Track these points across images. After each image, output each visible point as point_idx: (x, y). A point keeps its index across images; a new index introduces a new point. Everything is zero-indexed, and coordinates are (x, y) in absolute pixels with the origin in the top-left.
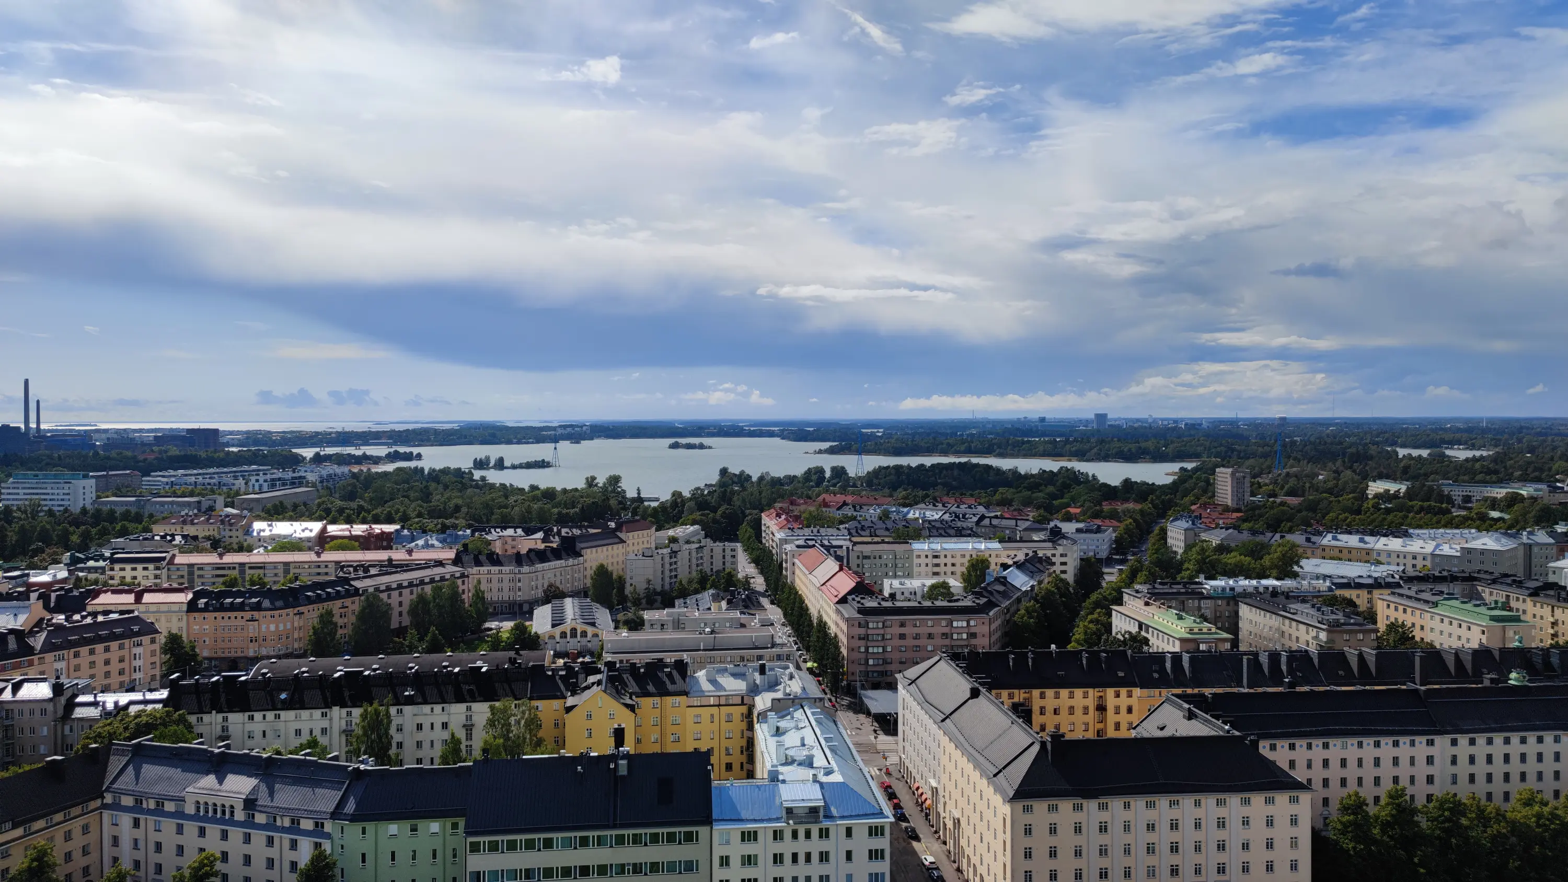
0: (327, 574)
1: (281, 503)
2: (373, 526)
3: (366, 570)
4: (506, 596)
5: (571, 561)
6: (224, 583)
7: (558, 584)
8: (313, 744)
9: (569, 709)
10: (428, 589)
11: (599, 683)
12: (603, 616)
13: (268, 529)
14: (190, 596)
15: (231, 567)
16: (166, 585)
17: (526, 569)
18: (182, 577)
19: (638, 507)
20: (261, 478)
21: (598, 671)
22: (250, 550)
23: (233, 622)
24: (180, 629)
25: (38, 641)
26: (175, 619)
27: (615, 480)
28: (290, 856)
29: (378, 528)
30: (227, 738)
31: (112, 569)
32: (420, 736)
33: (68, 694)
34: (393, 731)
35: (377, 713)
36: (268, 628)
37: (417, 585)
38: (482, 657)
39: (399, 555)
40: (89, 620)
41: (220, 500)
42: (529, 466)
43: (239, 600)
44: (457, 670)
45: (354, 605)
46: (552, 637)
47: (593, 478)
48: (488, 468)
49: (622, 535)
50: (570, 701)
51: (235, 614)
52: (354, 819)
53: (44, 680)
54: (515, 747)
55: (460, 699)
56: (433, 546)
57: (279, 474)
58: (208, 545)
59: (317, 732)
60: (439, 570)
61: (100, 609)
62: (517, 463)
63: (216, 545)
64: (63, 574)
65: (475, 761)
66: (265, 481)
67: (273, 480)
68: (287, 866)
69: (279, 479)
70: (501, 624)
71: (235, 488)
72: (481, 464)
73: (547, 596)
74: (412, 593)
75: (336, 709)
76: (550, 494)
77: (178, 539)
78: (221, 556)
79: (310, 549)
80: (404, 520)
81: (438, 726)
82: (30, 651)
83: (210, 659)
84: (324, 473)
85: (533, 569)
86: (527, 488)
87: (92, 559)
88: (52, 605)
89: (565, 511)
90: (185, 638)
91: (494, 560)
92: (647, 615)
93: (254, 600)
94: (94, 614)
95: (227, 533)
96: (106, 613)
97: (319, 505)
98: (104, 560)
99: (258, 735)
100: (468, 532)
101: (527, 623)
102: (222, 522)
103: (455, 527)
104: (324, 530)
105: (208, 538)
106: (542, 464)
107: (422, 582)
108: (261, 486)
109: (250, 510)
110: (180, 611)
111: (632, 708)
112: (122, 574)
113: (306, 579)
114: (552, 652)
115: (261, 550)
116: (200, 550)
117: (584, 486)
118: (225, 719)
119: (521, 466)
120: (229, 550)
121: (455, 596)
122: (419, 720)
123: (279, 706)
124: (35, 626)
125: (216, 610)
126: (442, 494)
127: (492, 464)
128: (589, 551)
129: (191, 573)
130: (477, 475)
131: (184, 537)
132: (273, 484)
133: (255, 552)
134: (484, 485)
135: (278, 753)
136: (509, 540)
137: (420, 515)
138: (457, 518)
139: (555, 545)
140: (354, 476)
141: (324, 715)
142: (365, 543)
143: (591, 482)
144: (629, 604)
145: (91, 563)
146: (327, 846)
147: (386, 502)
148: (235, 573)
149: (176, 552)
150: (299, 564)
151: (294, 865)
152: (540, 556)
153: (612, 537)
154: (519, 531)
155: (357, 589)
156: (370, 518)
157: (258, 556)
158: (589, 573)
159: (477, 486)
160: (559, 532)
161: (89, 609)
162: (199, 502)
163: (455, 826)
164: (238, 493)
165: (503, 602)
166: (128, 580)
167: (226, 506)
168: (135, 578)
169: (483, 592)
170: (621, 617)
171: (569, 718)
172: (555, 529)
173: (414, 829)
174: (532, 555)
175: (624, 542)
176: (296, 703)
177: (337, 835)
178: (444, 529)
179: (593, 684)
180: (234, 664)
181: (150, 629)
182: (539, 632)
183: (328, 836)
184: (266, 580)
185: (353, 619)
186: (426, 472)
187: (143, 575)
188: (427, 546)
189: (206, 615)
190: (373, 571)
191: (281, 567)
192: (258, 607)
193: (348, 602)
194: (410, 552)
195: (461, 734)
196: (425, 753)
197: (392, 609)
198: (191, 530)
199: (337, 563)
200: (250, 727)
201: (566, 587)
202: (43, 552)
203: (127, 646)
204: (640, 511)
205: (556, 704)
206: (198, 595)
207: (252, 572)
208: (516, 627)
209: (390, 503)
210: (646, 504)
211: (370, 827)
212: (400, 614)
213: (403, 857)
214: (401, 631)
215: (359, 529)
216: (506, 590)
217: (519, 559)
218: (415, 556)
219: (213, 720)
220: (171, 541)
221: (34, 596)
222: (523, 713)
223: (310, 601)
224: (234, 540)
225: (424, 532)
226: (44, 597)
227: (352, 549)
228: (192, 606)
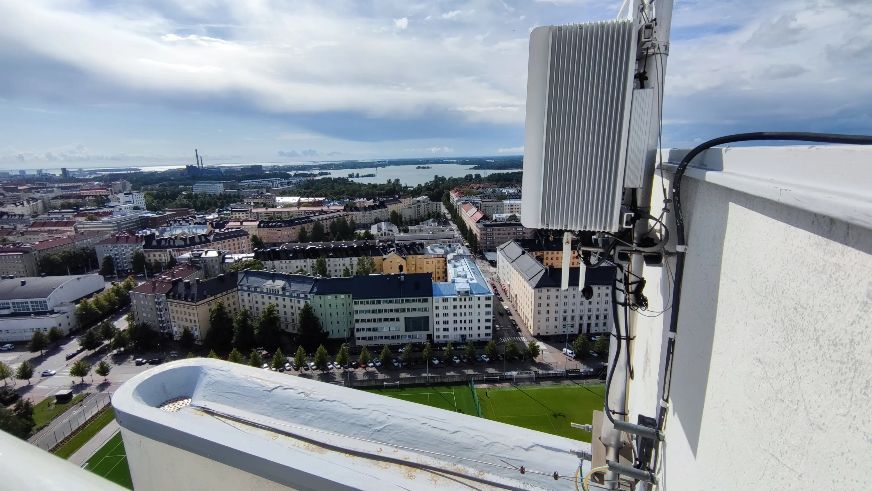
0: (302, 215)
1: (285, 191)
2: (316, 198)
3: (314, 213)
4: (362, 222)
5: (383, 210)
6: (269, 218)
7: (379, 217)
8: (302, 270)
9: (384, 259)
10: (335, 219)
11: (394, 251)
12: (395, 228)
13: (281, 200)
14: (258, 223)
15: (270, 213)
16: (250, 219)
17: (368, 212)
18: (255, 216)
19: (406, 190)
20: (277, 182)
21: (393, 247)
22: (276, 207)
23: (273, 231)
24: (256, 233)
25: (211, 238)
26: (254, 231)
27: (397, 180)
28: (298, 305)
29: (317, 199)
30: (275, 268)
31: (232, 214)
32: (336, 268)
33: (223, 255)
34: (327, 266)
35: (321, 261)
36: (284, 233)
37: (332, 218)
38: (355, 243)
39: (325, 208)
40: (227, 231)
41: (265, 190)
42: (368, 176)
43: (274, 224)
44: (346, 246)
45: (312, 225)
46: (378, 235)
47: (390, 180)
48: (353, 177)
49: (400, 200)
50: (384, 257)
51: (274, 228)
52: (317, 294)
53: (215, 250)
54: (367, 272)
55: (348, 256)
56: (336, 205)
57: (283, 181)
58: (262, 205)
59: (303, 267)
60: (338, 213)
61: (230, 227)
62: (363, 175)
63: (265, 205)
64: (217, 216)
65: (354, 276)
66: (279, 183)
67: (281, 183)
68: (297, 308)
69: (283, 183)
70: (361, 231)
71: (269, 186)
72: (351, 176)
73: (375, 221)
74: (330, 221)
75: (308, 259)
76: (375, 186)
77: (252, 204)
78: (267, 209)
79: (296, 206)
80: (326, 196)
81: (341, 265)
82: (209, 241)
83: (267, 243)
84: (298, 180)
85: (370, 212)
86: (367, 184)
87: (225, 211)
88: (214, 226)
89: (380, 192)
90: (258, 237)
91: (357, 209)
92: (409, 228)
93: (279, 224)
94: (228, 229)
95: (268, 201)
96: (232, 228)
97: (297, 191)
98: (229, 211)
99: (284, 267)
100: (348, 200)
101: (369, 231)
102: (266, 198)
103: (343, 198)
104: (299, 200)
105: (262, 203)
106: (372, 176)
107: (333, 218)
108: (277, 185)
109: (275, 193)
110: (255, 228)
111: (405, 259)
112: (235, 215)
113: (296, 217)
114: (378, 241)
115: (280, 207)
116: (260, 207)
117: (387, 183)
118: (273, 263)
119: (365, 176)
120: (269, 207)
121: (345, 222)
122: (335, 263)
123: (290, 258)
124: (210, 233)
125: (267, 227)
126: (338, 187)
127: (355, 175)
128: (389, 206)
129: (258, 215)
130: (350, 180)
131: (254, 203)
132: (281, 184)
133: (278, 207)
134: (352, 183)
135: (291, 273)
136: (362, 202)
137: (331, 194)
138: (344, 195)
139: (377, 204)
140: (308, 181)
141: (305, 261)
142: (314, 204)
143: (389, 181)
144: (404, 224)
145: (225, 212)
146: (309, 302)
147: (319, 190)
148: (272, 215)
149: (252, 208)
150: (292, 212)
151: (299, 308)
152: (372, 208)
153: (397, 201)
154: (365, 199)
155: (312, 220)
156: (315, 195)
157: (279, 209)
158: (390, 213)
159: (350, 184)
160: (379, 199)
161: (226, 227)
162: (258, 191)
163: (349, 296)
164: (270, 188)
165: (361, 224)
166: (238, 217)
167: (267, 192)
168: (240, 217)
169: (354, 220)
170: (401, 228)
171: (384, 262)
172: (377, 198)
173: (336, 297)
174: (370, 207)
175: (401, 202)
176: (295, 257)
177: (312, 299)
178: (339, 199)
179: (392, 251)
180: (275, 245)
181: (246, 234)
182: (374, 234)
183: (309, 299)
184: (282, 217)
185: (312, 230)
186: (332, 179)
187: (242, 216)
188: (334, 205)
189: (264, 229)
190: (317, 214)
191: (286, 212)
192: (280, 226)
193: (309, 224)
194: (329, 207)
195: (349, 267)
196: (338, 273)
197: (324, 227)
198: (256, 201)
199: (305, 211)
200: (281, 265)
201: (382, 218)
202: (209, 209)
203: (240, 239)
204: (407, 191)
205: (380, 258)
206: (260, 222)
207: (278, 214)
208: (366, 232)
209: (321, 190)
210: (409, 189)
211: (322, 296)
212: (327, 228)
213: (333, 306)
214: (328, 234)
215: (311, 199)
216: (362, 220)
217: (365, 209)
218: (331, 208)
219: (269, 263)
220: (250, 204)
221: (208, 223)
222: (369, 260)
223: (297, 224)
224: (271, 204)
225: (333, 200)
226: (211, 224)
227: (310, 206)
228: (259, 226)
